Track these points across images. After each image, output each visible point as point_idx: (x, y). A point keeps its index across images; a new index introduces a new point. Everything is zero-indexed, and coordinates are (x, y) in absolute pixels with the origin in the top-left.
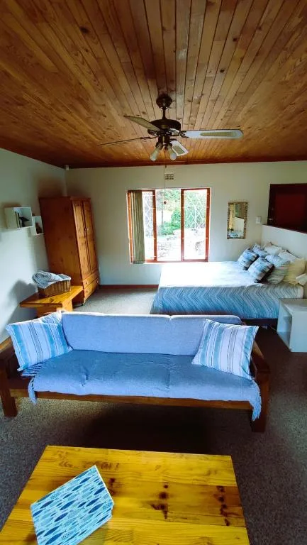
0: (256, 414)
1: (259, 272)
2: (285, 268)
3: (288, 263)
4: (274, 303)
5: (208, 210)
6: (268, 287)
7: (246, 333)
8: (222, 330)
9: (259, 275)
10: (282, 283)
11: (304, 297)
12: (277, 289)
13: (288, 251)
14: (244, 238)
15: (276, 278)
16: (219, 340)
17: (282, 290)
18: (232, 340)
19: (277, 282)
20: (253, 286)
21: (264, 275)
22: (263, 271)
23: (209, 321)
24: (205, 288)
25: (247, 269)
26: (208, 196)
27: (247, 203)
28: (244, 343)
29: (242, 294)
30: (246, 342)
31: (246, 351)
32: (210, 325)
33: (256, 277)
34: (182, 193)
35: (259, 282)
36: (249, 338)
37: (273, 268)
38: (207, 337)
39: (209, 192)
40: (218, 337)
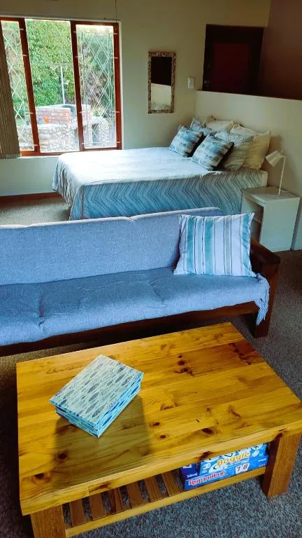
0: (262, 315)
1: (214, 156)
2: (246, 147)
3: (250, 140)
4: (235, 195)
5: (117, 62)
6: (228, 175)
7: (242, 223)
8: (209, 225)
9: (216, 159)
10: (242, 169)
11: (268, 185)
12: (239, 177)
13: (241, 126)
14: (172, 112)
15: (235, 162)
16: (208, 237)
17: (244, 177)
18: (227, 233)
19: (237, 168)
20: (208, 175)
21: (221, 158)
22: (220, 153)
23: (188, 216)
24: (149, 182)
25: (190, 155)
26: (116, 38)
27: (175, 55)
28: (241, 235)
29: (197, 188)
30: (244, 233)
31: (245, 243)
32: (191, 221)
33: (209, 162)
34: (73, 29)
35: (215, 168)
36: (246, 228)
37: (231, 149)
38: (190, 237)
39: (116, 30)
40: (206, 234)
